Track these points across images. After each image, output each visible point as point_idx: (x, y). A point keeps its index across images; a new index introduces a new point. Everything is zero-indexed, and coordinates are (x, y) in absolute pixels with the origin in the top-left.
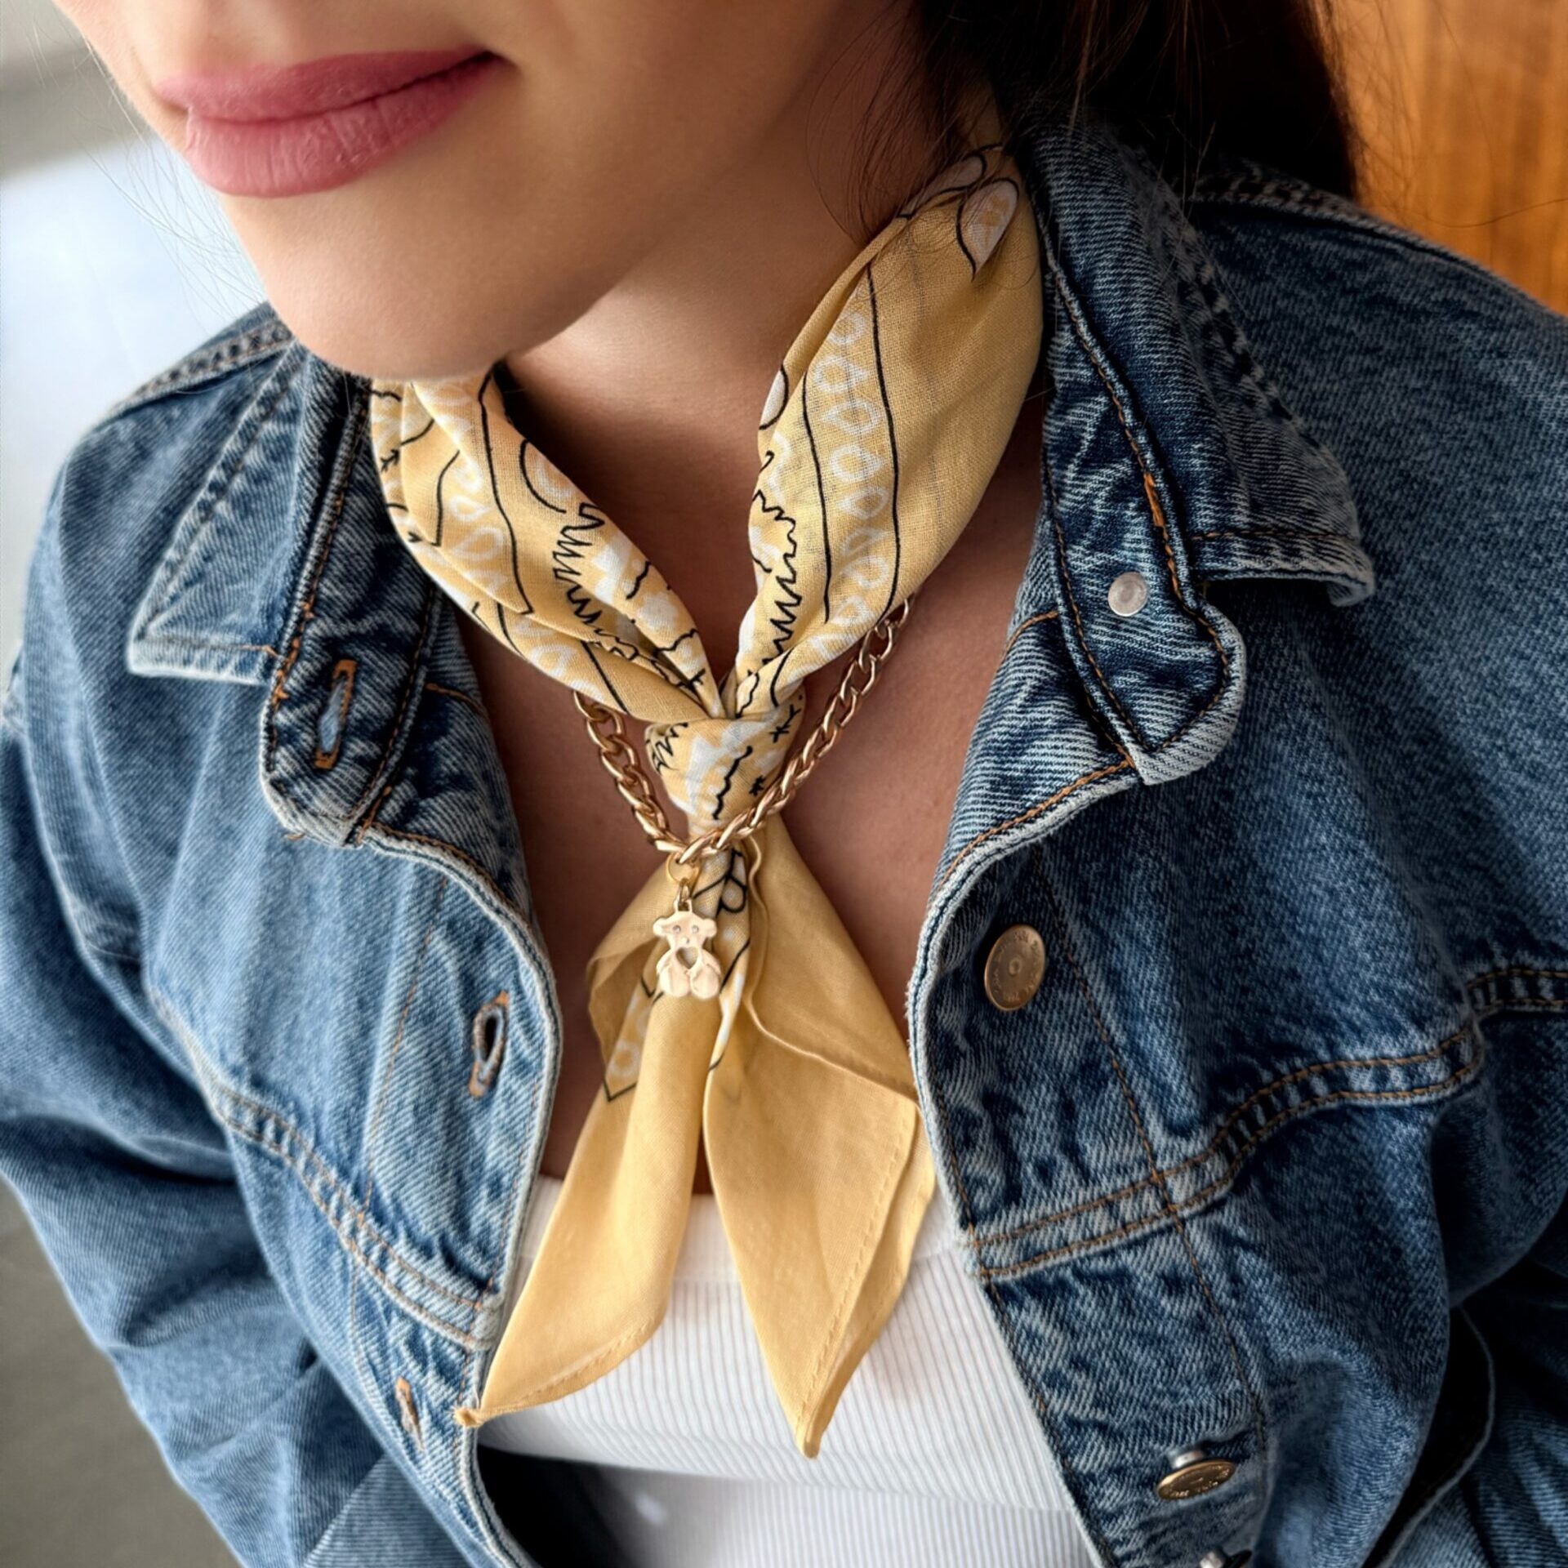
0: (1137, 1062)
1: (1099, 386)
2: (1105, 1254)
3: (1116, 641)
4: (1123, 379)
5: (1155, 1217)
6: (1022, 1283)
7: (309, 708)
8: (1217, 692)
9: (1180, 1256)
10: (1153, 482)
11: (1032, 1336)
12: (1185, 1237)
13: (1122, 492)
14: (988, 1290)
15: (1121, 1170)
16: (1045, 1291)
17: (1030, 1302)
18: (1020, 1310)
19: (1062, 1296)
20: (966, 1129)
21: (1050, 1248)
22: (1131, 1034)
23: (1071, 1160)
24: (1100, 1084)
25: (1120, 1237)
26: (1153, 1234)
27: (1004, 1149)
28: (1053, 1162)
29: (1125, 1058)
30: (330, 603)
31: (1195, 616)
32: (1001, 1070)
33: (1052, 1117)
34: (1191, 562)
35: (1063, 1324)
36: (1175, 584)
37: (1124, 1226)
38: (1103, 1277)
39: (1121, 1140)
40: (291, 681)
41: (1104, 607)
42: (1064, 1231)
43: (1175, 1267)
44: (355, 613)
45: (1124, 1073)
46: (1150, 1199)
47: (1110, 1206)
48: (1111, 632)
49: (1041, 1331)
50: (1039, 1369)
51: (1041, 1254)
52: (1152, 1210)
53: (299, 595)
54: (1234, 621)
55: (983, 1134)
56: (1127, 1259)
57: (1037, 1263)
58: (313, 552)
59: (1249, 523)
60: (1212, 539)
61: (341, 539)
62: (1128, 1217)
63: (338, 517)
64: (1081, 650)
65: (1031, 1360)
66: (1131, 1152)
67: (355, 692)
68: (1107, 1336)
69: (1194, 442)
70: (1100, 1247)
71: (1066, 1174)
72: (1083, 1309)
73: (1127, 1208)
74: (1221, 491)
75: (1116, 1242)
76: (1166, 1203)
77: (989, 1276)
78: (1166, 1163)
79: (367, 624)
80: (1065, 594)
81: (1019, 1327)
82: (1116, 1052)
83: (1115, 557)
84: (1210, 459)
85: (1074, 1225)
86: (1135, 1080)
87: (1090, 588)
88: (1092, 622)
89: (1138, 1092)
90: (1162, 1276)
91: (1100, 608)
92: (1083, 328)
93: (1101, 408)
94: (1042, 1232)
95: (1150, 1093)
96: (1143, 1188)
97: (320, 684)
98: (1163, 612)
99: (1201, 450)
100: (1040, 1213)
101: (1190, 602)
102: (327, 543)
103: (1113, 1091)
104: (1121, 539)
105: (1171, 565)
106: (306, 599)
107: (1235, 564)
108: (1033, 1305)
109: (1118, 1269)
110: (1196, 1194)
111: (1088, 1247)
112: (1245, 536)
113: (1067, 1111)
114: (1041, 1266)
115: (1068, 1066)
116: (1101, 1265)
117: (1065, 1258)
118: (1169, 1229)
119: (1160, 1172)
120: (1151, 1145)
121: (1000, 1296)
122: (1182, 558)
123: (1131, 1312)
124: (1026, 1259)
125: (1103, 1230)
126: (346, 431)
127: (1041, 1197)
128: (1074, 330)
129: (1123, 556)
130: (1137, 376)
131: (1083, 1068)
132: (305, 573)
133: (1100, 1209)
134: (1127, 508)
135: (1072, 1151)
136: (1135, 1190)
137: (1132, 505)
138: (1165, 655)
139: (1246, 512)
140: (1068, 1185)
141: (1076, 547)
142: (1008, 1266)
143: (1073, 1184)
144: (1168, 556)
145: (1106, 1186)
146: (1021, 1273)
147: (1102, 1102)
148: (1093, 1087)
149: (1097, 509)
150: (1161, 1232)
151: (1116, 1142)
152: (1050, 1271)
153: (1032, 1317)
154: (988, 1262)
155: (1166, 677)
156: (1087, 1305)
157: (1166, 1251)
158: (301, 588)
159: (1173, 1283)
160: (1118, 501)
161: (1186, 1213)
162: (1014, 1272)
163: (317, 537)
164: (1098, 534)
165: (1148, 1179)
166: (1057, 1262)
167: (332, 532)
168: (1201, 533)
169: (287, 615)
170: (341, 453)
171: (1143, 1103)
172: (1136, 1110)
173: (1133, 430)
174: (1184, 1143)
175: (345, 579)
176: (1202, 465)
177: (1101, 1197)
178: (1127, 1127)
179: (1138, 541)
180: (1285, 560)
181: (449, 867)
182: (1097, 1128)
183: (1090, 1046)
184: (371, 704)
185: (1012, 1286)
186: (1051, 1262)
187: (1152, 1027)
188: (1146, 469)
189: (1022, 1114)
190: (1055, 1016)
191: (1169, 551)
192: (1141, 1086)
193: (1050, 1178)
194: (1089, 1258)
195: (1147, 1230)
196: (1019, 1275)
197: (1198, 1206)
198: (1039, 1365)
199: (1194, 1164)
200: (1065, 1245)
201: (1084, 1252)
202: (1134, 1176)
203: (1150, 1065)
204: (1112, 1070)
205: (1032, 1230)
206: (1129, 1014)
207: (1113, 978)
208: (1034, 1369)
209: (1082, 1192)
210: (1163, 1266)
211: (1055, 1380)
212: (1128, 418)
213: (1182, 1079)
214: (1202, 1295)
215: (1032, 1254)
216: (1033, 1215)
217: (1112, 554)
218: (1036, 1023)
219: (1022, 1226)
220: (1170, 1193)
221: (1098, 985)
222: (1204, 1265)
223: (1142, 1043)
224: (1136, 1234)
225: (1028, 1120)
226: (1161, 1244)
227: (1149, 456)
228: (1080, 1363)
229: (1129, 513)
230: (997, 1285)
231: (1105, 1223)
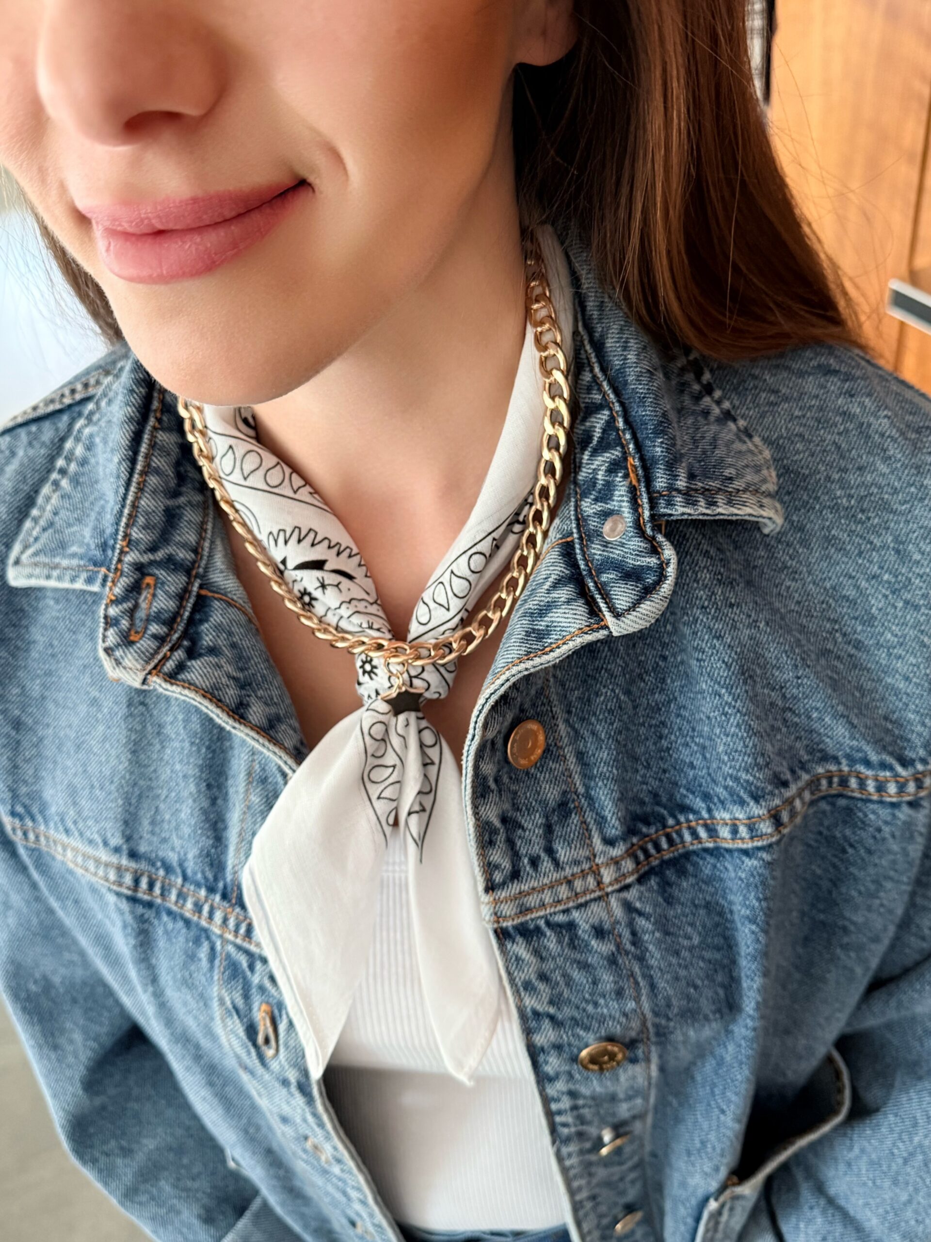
0: (589, 803)
1: (605, 405)
2: (564, 912)
3: (605, 553)
4: (620, 401)
5: (594, 891)
6: (516, 928)
7: (129, 605)
8: (658, 584)
9: (604, 915)
10: (634, 461)
11: (518, 959)
12: (608, 904)
13: (615, 467)
14: (496, 931)
15: (577, 862)
16: (527, 932)
17: (519, 939)
18: (513, 944)
19: (537, 936)
20: (491, 834)
21: (534, 907)
22: (587, 788)
23: (549, 856)
24: (568, 815)
25: (573, 901)
26: (591, 900)
27: (512, 849)
28: (539, 857)
29: (583, 801)
30: (138, 541)
31: (651, 540)
32: (514, 804)
33: (541, 831)
34: (652, 508)
35: (537, 953)
36: (642, 521)
37: (576, 894)
38: (561, 926)
39: (578, 846)
40: (117, 589)
41: (600, 535)
42: (543, 896)
43: (601, 922)
44: (153, 548)
45: (581, 809)
46: (591, 881)
47: (569, 882)
48: (602, 548)
49: (524, 956)
50: (520, 979)
51: (529, 910)
52: (592, 887)
53: (120, 537)
54: (672, 543)
55: (500, 839)
56: (576, 914)
57: (526, 915)
58: (126, 511)
59: (687, 487)
60: (665, 495)
61: (143, 503)
62: (578, 890)
63: (141, 489)
64: (585, 559)
65: (516, 974)
66: (584, 853)
67: (154, 596)
68: (560, 961)
69: (659, 438)
70: (562, 907)
71: (546, 864)
72: (548, 944)
73: (578, 885)
74: (671, 467)
75: (571, 904)
76: (599, 883)
77: (498, 922)
78: (601, 860)
79: (160, 555)
80: (578, 526)
81: (511, 953)
82: (578, 797)
83: (608, 506)
84: (667, 448)
85: (549, 894)
86: (587, 813)
87: (593, 523)
88: (593, 543)
90: (593, 927)
91: (598, 535)
92: (597, 369)
93: (605, 418)
94: (531, 897)
95: (595, 821)
96: (588, 874)
97: (134, 591)
98: (633, 537)
99: (662, 443)
100: (531, 886)
101: (649, 532)
102: (135, 505)
103: (575, 819)
104: (612, 495)
105: (640, 510)
106: (124, 539)
107: (676, 510)
108: (521, 940)
109: (570, 921)
110: (616, 879)
111: (556, 907)
112: (684, 494)
113: (549, 829)
114: (528, 917)
115: (552, 804)
116: (561, 918)
117: (542, 913)
118: (599, 898)
119: (597, 865)
120: (594, 849)
121: (502, 935)
122: (646, 506)
123: (574, 948)
124: (521, 912)
125: (565, 897)
127: (532, 877)
128: (592, 371)
129: (613, 505)
130: (628, 398)
131: (559, 805)
132: (123, 524)
133: (564, 885)
134: (617, 476)
135: (551, 851)
136: (584, 874)
137: (620, 475)
138: (632, 561)
139: (685, 480)
140: (547, 870)
141: (587, 500)
142: (510, 916)
143: (550, 871)
144: (639, 505)
145: (568, 871)
146: (517, 921)
147: (568, 825)
148: (564, 816)
149: (600, 477)
150: (595, 900)
151: (575, 847)
152: (532, 920)
153: (520, 948)
154: (499, 914)
155: (631, 575)
156: (551, 942)
157: (597, 912)
158: (121, 533)
159: (600, 932)
160: (612, 472)
161: (610, 889)
162: (513, 920)
163: (129, 502)
164: (600, 493)
165: (590, 868)
166: (537, 915)
167: (137, 498)
168: (658, 492)
169: (114, 549)
171: (591, 826)
172: (587, 830)
173: (623, 431)
174: (611, 849)
175: (146, 527)
176: (662, 452)
177: (565, 878)
178: (582, 839)
179: (622, 496)
180: (707, 508)
182: (565, 839)
183: (565, 793)
184: (163, 603)
185: (510, 929)
186: (534, 915)
187: (600, 784)
188: (630, 453)
189: (524, 830)
190: (547, 775)
191: (639, 501)
192: (590, 817)
193: (537, 867)
194: (555, 913)
195: (588, 897)
196: (515, 922)
197: (616, 887)
198: (520, 977)
199: (616, 862)
200: (543, 905)
201: (552, 910)
202: (584, 866)
203: (597, 805)
204: (575, 808)
205: (525, 896)
206: (587, 776)
207: (580, 756)
208: (517, 979)
209: (555, 875)
210: (595, 921)
211: (528, 986)
212: (621, 424)
213: (614, 813)
214: (616, 940)
215: (524, 910)
216: (526, 887)
217: (607, 504)
218: (536, 778)
219: (520, 893)
220: (602, 878)
221: (572, 760)
222: (617, 922)
223: (593, 793)
224: (582, 900)
225: (527, 833)
226: (594, 907)
227: (631, 446)
228: (543, 977)
229: (618, 479)
230: (501, 928)
231: (566, 893)
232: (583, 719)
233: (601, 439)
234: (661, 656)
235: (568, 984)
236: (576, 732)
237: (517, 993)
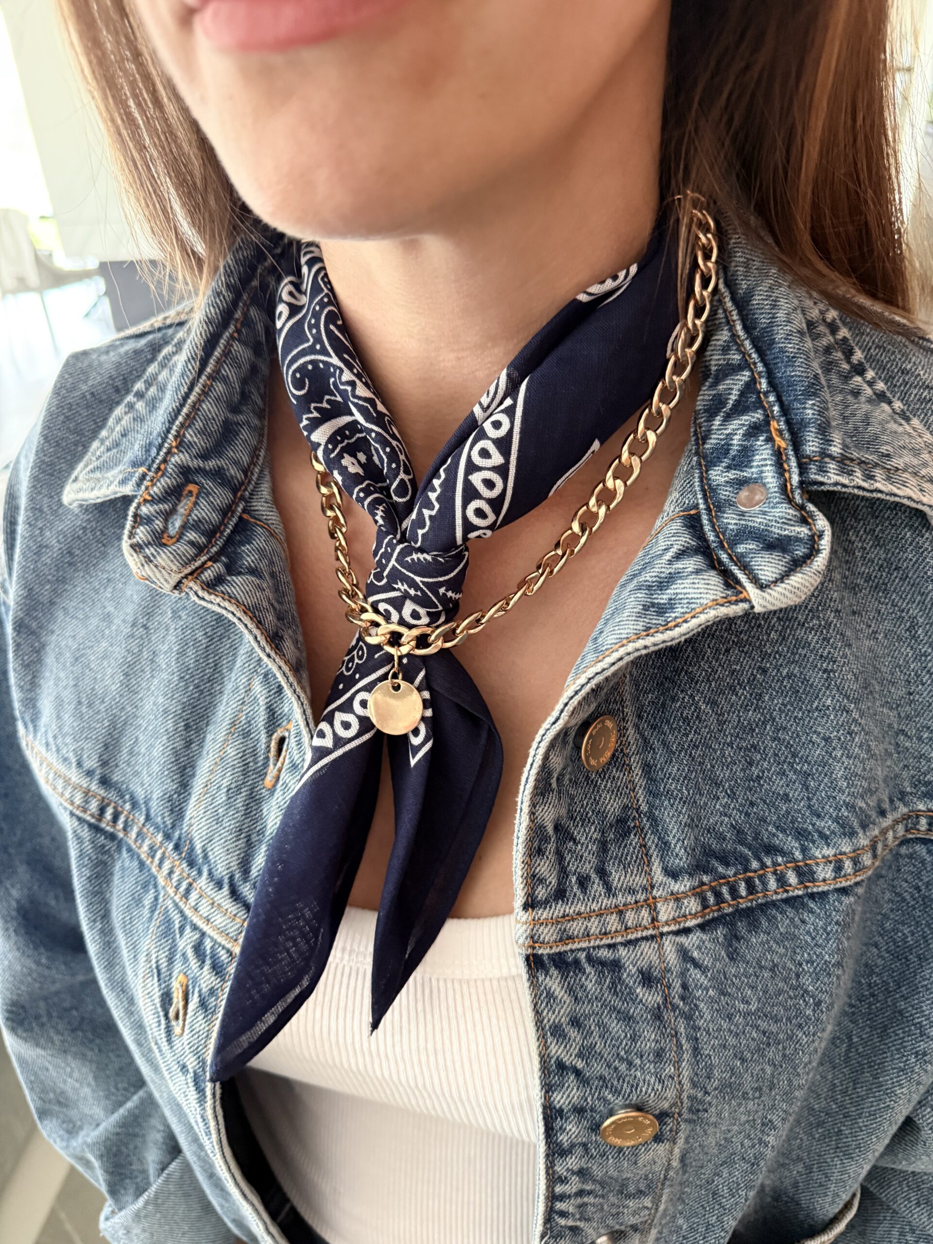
0: (651, 825)
1: (745, 365)
2: (610, 946)
3: (742, 523)
4: (763, 360)
5: (647, 929)
6: (552, 957)
7: (165, 507)
8: (809, 558)
9: (655, 958)
10: (778, 425)
11: (550, 996)
12: (661, 946)
13: (754, 430)
14: (527, 958)
15: (631, 891)
16: (564, 965)
17: (554, 972)
18: (546, 976)
19: (574, 972)
20: (541, 841)
21: (577, 937)
22: (651, 806)
23: (601, 879)
24: (626, 834)
25: (623, 936)
26: (643, 938)
27: (560, 863)
28: (588, 877)
29: (645, 820)
30: (191, 445)
31: (801, 509)
32: (569, 811)
33: (595, 847)
34: (801, 474)
35: (571, 990)
36: (789, 487)
37: (626, 929)
38: (602, 963)
39: (635, 872)
40: (155, 489)
41: (733, 504)
42: (589, 925)
43: (650, 967)
44: (205, 456)
45: (642, 830)
46: (645, 915)
47: (621, 913)
48: (738, 518)
49: (557, 993)
50: (549, 1021)
51: (570, 938)
52: (645, 922)
53: (170, 436)
55: (551, 847)
56: (623, 952)
57: (567, 944)
58: (185, 410)
59: (841, 454)
60: (816, 461)
61: (204, 406)
62: (629, 924)
63: (205, 393)
64: (714, 531)
65: (545, 1013)
66: (639, 881)
67: (196, 504)
68: (597, 1006)
69: (809, 400)
70: (609, 941)
71: (597, 887)
72: (586, 983)
73: (630, 917)
74: (823, 431)
75: (619, 939)
76: (654, 920)
77: (533, 948)
78: (659, 893)
79: (211, 464)
80: (705, 497)
81: (543, 988)
82: (640, 816)
83: (744, 474)
84: (818, 411)
85: (596, 923)
86: (649, 835)
87: (724, 493)
88: (724, 513)
89: (650, 844)
90: (640, 971)
91: (731, 505)
92: (739, 327)
93: (744, 379)
94: (575, 924)
95: (657, 845)
96: (642, 907)
97: (174, 494)
98: (778, 503)
99: (813, 405)
100: (577, 910)
101: (798, 499)
102: (195, 408)
103: (634, 840)
104: (751, 461)
105: (787, 475)
106: (176, 437)
107: (829, 479)
108: (556, 973)
109: (614, 960)
110: (674, 919)
111: (602, 939)
112: (838, 462)
113: (603, 846)
114: (568, 947)
115: (610, 818)
116: (604, 954)
117: (584, 945)
118: (653, 937)
119: (654, 898)
120: (652, 879)
121: (535, 964)
122: (795, 470)
123: (616, 993)
124: (561, 940)
125: (613, 929)
126: (222, 341)
127: (579, 899)
128: (732, 329)
129: (751, 472)
130: (775, 358)
131: (618, 821)
132: (177, 423)
133: (614, 915)
134: (758, 440)
135: (602, 873)
136: (637, 907)
137: (761, 438)
138: (778, 530)
139: (840, 447)
140: (597, 894)
141: (716, 467)
142: (548, 943)
143: (600, 895)
144: (785, 470)
145: (620, 899)
146: (555, 950)
147: (626, 845)
148: (621, 835)
149: (734, 442)
150: (647, 939)
151: (632, 873)
152: (572, 951)
153: (553, 982)
154: (536, 938)
155: (776, 545)
156: (590, 981)
157: (647, 953)
158: (173, 432)
159: (647, 978)
160: (751, 436)
161: (666, 929)
162: (551, 948)
163: (189, 401)
164: (734, 459)
165: (645, 901)
166: (579, 947)
167: (199, 401)
168: (809, 457)
169: (160, 447)
170: (216, 353)
171: (651, 851)
172: (646, 855)
173: (766, 394)
174: (673, 883)
175: (202, 432)
176: (813, 414)
177: (616, 906)
178: (640, 864)
179: (765, 459)
180: (864, 481)
181: (240, 619)
182: (620, 861)
183: (625, 808)
184: (205, 512)
185: (545, 958)
186: (576, 946)
187: (666, 803)
188: (773, 417)
189: (576, 842)
190: (609, 784)
191: (786, 466)
192: (651, 840)
193: (586, 889)
194: (599, 947)
195: (639, 935)
196: (553, 951)
197: (673, 928)
198: (550, 1018)
199: (677, 898)
200: (587, 935)
201: (598, 942)
202: (638, 897)
203: (660, 828)
204: (635, 826)
205: (569, 921)
206: (653, 793)
207: (647, 768)
208: (546, 1021)
209: (605, 901)
210: (643, 964)
211: (557, 1031)
212: (764, 385)
213: (679, 840)
214: (664, 992)
215: (566, 937)
216: (571, 911)
217: (743, 471)
218: (596, 785)
219: (563, 917)
220: (658, 913)
221: (638, 771)
222: (668, 970)
223: (657, 813)
224: (631, 937)
225: (579, 847)
226: (645, 946)
227: (776, 408)
228: (575, 1022)
229: (759, 443)
230: (534, 955)
231: (616, 924)
232: (654, 727)
233: (737, 403)
234: (760, 667)
235: (602, 1036)
236: (645, 740)
237: (542, 1037)
